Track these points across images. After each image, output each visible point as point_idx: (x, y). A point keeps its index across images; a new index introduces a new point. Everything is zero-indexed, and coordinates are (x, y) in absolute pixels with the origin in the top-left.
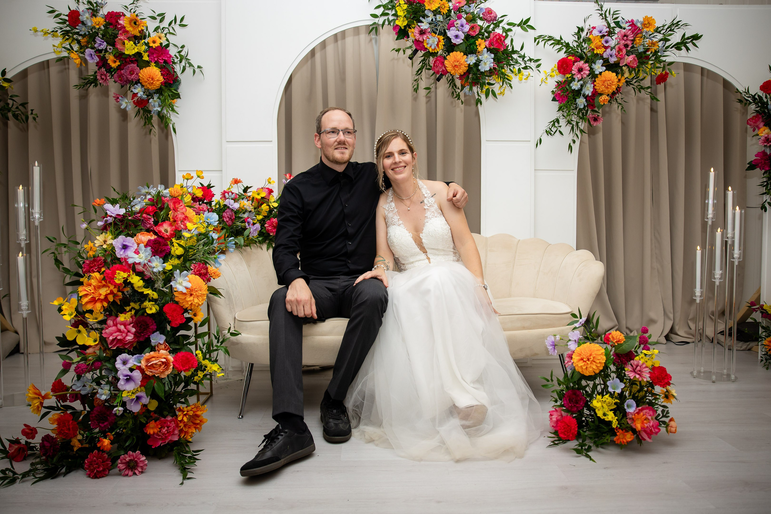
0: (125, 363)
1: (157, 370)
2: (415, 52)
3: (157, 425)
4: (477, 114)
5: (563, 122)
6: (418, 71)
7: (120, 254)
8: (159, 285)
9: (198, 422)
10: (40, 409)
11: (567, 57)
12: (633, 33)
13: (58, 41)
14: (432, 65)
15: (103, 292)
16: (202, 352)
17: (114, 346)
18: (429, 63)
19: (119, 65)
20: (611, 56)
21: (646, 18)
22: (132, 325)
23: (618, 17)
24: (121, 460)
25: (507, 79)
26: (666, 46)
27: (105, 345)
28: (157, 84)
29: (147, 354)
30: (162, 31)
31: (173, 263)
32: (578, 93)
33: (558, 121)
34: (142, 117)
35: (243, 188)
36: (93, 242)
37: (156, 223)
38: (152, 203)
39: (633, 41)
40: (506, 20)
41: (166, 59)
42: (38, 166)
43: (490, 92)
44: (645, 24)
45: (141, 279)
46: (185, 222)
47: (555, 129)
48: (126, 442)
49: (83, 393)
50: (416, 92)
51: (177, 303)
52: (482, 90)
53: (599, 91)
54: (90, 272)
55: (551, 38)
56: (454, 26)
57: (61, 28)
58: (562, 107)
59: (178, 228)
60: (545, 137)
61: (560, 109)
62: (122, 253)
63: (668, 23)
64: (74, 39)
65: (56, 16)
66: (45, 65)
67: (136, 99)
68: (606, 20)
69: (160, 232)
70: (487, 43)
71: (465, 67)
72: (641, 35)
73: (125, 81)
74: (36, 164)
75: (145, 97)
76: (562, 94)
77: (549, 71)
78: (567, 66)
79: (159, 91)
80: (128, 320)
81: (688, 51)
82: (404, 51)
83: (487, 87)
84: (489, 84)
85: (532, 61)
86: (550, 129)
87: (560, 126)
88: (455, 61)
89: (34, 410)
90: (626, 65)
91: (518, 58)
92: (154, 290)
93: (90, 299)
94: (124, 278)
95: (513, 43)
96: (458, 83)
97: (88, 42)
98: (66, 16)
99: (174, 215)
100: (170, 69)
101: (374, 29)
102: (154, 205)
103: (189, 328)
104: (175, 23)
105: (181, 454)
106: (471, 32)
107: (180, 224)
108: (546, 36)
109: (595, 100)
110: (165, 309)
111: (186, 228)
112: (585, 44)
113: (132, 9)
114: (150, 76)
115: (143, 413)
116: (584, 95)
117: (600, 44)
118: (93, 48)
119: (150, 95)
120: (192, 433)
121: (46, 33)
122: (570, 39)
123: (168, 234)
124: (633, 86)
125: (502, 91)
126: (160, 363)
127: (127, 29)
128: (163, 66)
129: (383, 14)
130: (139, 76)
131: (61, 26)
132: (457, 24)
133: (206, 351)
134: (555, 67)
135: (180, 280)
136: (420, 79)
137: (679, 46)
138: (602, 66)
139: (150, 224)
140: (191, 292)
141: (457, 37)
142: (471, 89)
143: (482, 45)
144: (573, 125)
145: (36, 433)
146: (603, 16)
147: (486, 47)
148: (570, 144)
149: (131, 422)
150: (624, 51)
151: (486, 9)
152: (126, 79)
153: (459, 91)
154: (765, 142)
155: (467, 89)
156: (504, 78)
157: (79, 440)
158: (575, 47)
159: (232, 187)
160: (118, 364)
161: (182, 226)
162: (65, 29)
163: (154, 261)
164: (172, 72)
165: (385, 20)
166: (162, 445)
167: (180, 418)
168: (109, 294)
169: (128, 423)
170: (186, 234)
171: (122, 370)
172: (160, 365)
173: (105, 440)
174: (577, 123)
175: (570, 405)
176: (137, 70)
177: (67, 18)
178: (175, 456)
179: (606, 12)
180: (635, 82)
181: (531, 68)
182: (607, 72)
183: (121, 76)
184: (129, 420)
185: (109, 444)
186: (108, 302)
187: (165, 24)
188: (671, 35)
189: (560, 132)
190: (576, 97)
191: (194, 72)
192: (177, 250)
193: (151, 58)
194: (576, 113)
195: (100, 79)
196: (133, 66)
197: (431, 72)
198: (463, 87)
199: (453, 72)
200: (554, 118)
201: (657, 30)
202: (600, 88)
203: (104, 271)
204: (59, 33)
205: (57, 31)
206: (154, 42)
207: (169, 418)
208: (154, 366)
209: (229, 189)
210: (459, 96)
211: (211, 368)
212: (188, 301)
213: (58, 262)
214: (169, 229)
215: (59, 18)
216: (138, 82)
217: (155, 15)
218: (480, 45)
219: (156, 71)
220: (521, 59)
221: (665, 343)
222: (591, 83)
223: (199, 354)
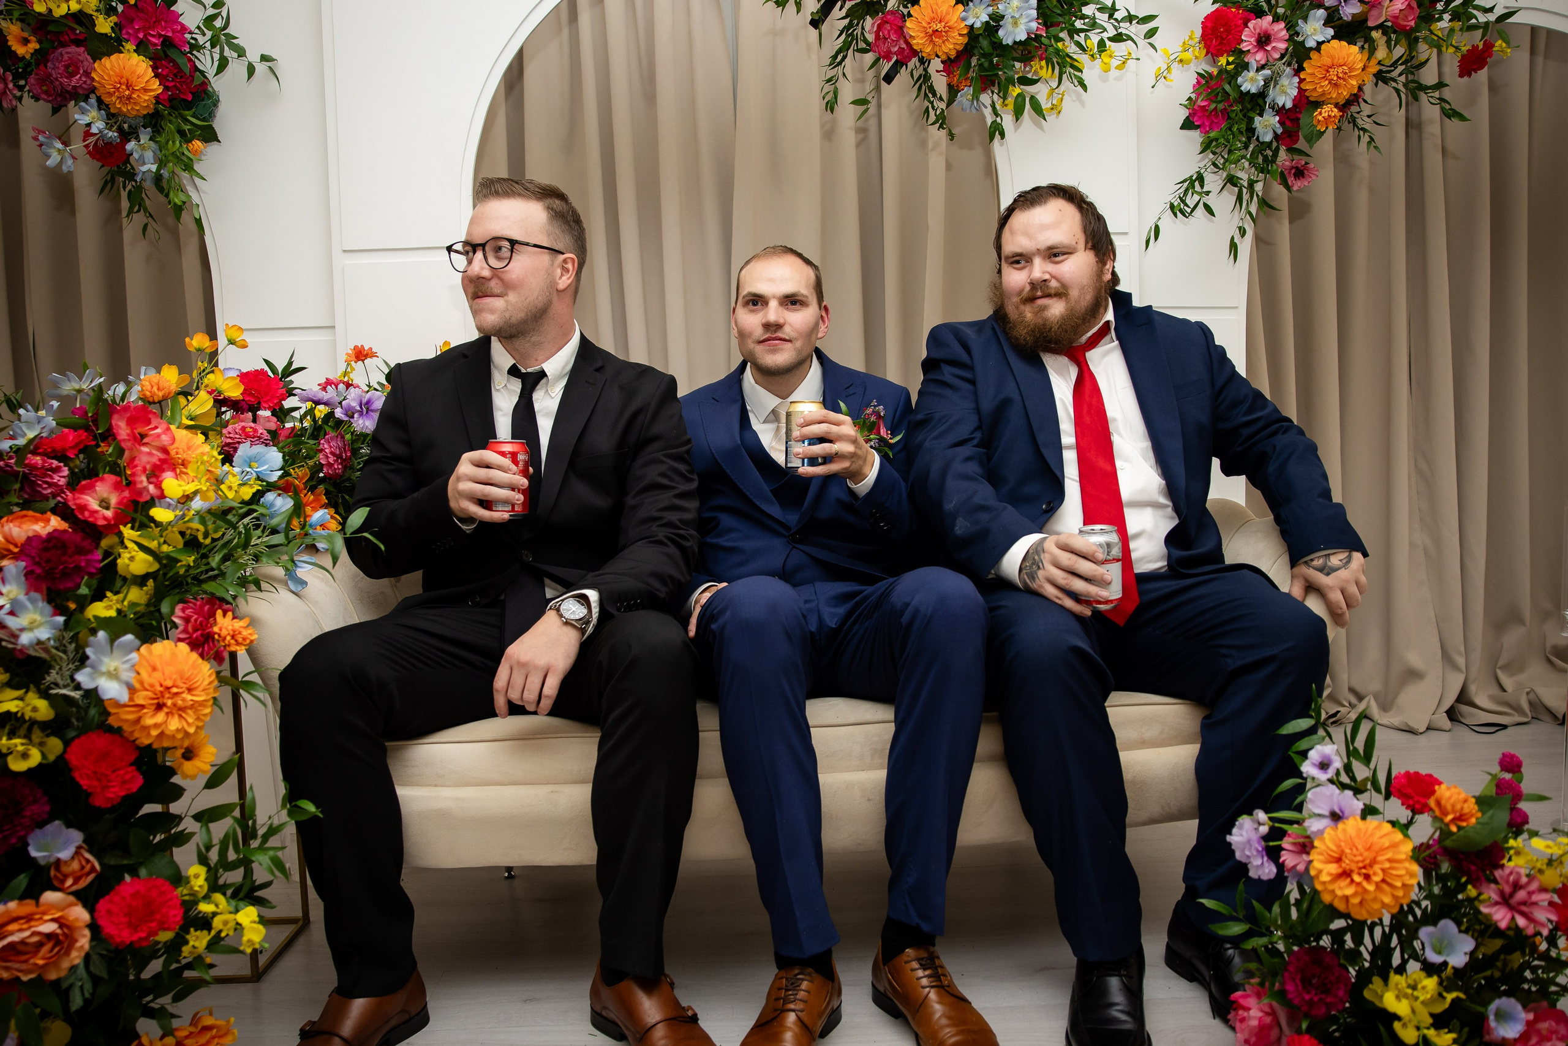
1: (26, 961)
2: (826, 9)
4: (991, 165)
5: (1213, 181)
6: (835, 57)
11: (1222, 12)
14: (871, 38)
16: (208, 869)
18: (862, 34)
19: (36, 50)
20: (1346, 1)
25: (1072, 66)
28: (145, 101)
31: (118, 601)
32: (1256, 102)
33: (1200, 178)
35: (387, 371)
37: (74, 482)
38: (79, 420)
41: (172, 36)
43: (1028, 104)
46: (161, 475)
47: (1196, 198)
50: (832, 112)
51: (119, 730)
52: (1004, 98)
53: (1314, 96)
59: (139, 495)
60: (1168, 223)
61: (1206, 147)
67: (91, 141)
69: (84, 508)
71: (960, 35)
73: (59, 95)
75: (112, 134)
76: (1213, 106)
77: (1177, 46)
78: (1228, 31)
79: (154, 121)
82: (799, 4)
83: (1019, 89)
84: (1025, 81)
85: (1134, 22)
86: (1183, 201)
87: (1208, 193)
88: (932, 19)
90: (1381, 26)
96: (940, 83)
99: (130, 457)
100: (182, 61)
102: (82, 428)
103: (173, 795)
107: (145, 484)
109: (1303, 120)
110: (71, 755)
111: (162, 494)
114: (122, 77)
116: (1273, 107)
119: (127, 128)
123: (109, 513)
125: (1055, 102)
126: (35, 939)
128: (162, 54)
130: (93, 79)
134: (1191, 38)
135: (108, 662)
136: (841, 78)
138: (1324, 26)
139: (56, 485)
140: (154, 699)
142: (976, 97)
144: (1241, 189)
148: (1233, 238)
152: (58, 87)
153: (943, 105)
155: (966, 94)
156: (1065, 65)
159: (353, 369)
161: (151, 488)
163: (24, 608)
164: (187, 69)
170: (160, 514)
172: (39, 945)
174: (1251, 184)
175: (1307, 997)
176: (85, 63)
180: (1400, 75)
181: (1130, 38)
182: (1335, 43)
183: (46, 79)
189: (1207, 208)
190: (1251, 114)
191: (251, 70)
192: (135, 562)
193: (128, 33)
194: (1248, 156)
196: (73, 50)
197: (869, 57)
198: (953, 91)
199: (928, 50)
200: (1191, 171)
202: (1317, 86)
208: (19, 947)
209: (345, 374)
210: (944, 119)
211: (226, 923)
212: (147, 729)
214: (112, 500)
216: (90, 93)
219: (137, 65)
220: (1106, 16)
221: (1448, 729)
222: (1292, 72)
223: (197, 876)
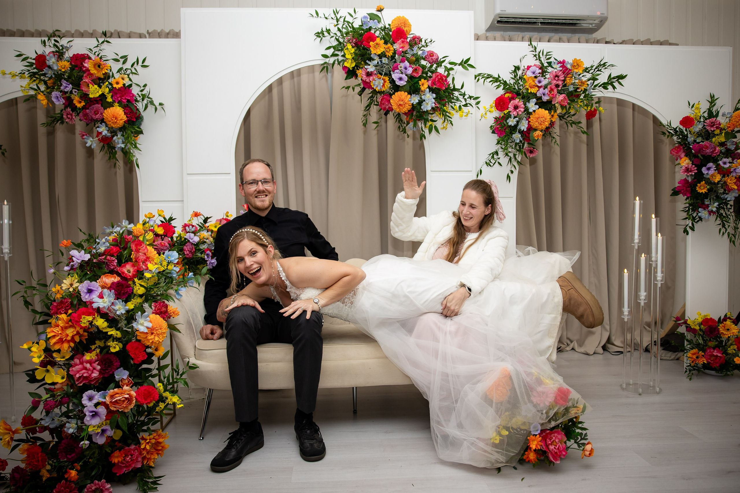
0: (90, 399)
1: (121, 405)
2: (363, 90)
3: (122, 455)
4: (422, 147)
5: (501, 154)
6: (366, 107)
7: (85, 297)
8: (122, 324)
9: (160, 448)
10: (10, 443)
11: (505, 94)
12: (563, 74)
13: (25, 82)
14: (379, 102)
15: (70, 332)
16: (163, 384)
17: (80, 383)
18: (376, 100)
19: (84, 105)
20: (544, 95)
21: (575, 61)
22: (97, 363)
23: (550, 58)
24: (87, 489)
25: (448, 116)
26: (595, 84)
27: (72, 381)
28: (121, 123)
29: (112, 391)
30: (125, 72)
31: (135, 302)
32: (514, 129)
33: (497, 153)
34: (106, 152)
35: (204, 219)
36: (60, 285)
37: (120, 263)
38: (116, 243)
39: (564, 81)
40: (447, 60)
41: (129, 98)
42: (7, 205)
43: (433, 128)
44: (574, 66)
45: (105, 321)
46: (147, 263)
47: (495, 161)
48: (92, 471)
49: (51, 426)
50: (365, 126)
51: (139, 341)
52: (425, 125)
53: (534, 127)
54: (57, 313)
55: (489, 76)
56: (398, 69)
57: (29, 71)
58: (499, 141)
59: (140, 269)
62: (87, 297)
63: (596, 64)
64: (41, 80)
65: (24, 60)
66: (14, 102)
67: (100, 137)
68: (540, 60)
69: (123, 273)
70: (430, 82)
71: (409, 105)
72: (571, 75)
73: (90, 120)
74: (6, 203)
75: (109, 135)
76: (500, 129)
77: (488, 106)
78: (504, 104)
79: (123, 129)
80: (94, 358)
81: (614, 90)
82: (353, 89)
83: (430, 123)
84: (432, 121)
85: (472, 99)
86: (490, 161)
87: (499, 158)
88: (399, 100)
89: (4, 444)
90: (558, 103)
91: (459, 96)
92: (118, 329)
93: (57, 340)
94: (89, 321)
95: (454, 82)
96: (404, 118)
97: (54, 83)
98: (34, 59)
99: (136, 256)
100: (133, 107)
101: (325, 68)
102: (117, 246)
103: (151, 362)
104: (138, 64)
105: (144, 480)
106: (414, 74)
107: (142, 264)
108: (485, 74)
109: (530, 135)
110: (128, 347)
111: (147, 269)
112: (521, 81)
113: (96, 52)
114: (114, 115)
115: (108, 443)
116: (520, 130)
117: (533, 84)
118: (58, 89)
119: (113, 132)
120: (154, 459)
121: (14, 76)
122: (507, 77)
123: (130, 274)
124: (566, 121)
125: (445, 126)
126: (123, 399)
127: (92, 72)
128: (126, 105)
129: (333, 55)
130: (103, 116)
131: (29, 68)
132: (401, 67)
133: (166, 383)
134: (493, 103)
135: (141, 321)
136: (368, 115)
137: (605, 85)
138: (535, 104)
139: (114, 265)
140: (152, 331)
141: (401, 79)
142: (415, 125)
143: (424, 85)
144: (511, 158)
145: (7, 464)
146: (536, 57)
147: (429, 87)
148: (508, 174)
149: (97, 452)
150: (555, 90)
151: (428, 52)
152: (90, 118)
153: (405, 125)
154: (685, 172)
155: (411, 124)
156: (446, 116)
157: (48, 471)
158: (512, 85)
159: (193, 219)
160: (85, 401)
161: (144, 266)
162: (32, 71)
163: (117, 304)
164: (135, 111)
165: (335, 61)
166: (126, 472)
167: (142, 447)
168: (75, 335)
169: (94, 453)
170: (147, 275)
171: (88, 405)
172: (124, 401)
173: (72, 471)
174: (515, 155)
176: (101, 110)
177: (34, 61)
178: (139, 483)
179: (539, 53)
180: (567, 117)
181: (471, 105)
182: (540, 109)
183: (86, 115)
184: (95, 450)
185: (76, 474)
186: (74, 342)
187: (128, 65)
188: (598, 75)
189: (499, 163)
190: (513, 132)
191: (156, 109)
192: (139, 290)
193: (115, 98)
194: (514, 146)
195: (66, 118)
196: (98, 106)
197: (380, 107)
198: (408, 122)
199: (398, 110)
200: (493, 151)
201: (586, 70)
202: (535, 124)
203: (71, 313)
204: (27, 74)
205: (24, 73)
206: (117, 83)
207: (133, 447)
208: (118, 401)
209: (190, 220)
210: (405, 130)
211: (171, 400)
212: (149, 340)
213: (27, 304)
214: (132, 270)
215: (27, 61)
216: (102, 121)
217: (118, 58)
218: (423, 84)
219: (119, 111)
220: (462, 97)
221: (602, 353)
222: (526, 119)
223: (160, 386)
